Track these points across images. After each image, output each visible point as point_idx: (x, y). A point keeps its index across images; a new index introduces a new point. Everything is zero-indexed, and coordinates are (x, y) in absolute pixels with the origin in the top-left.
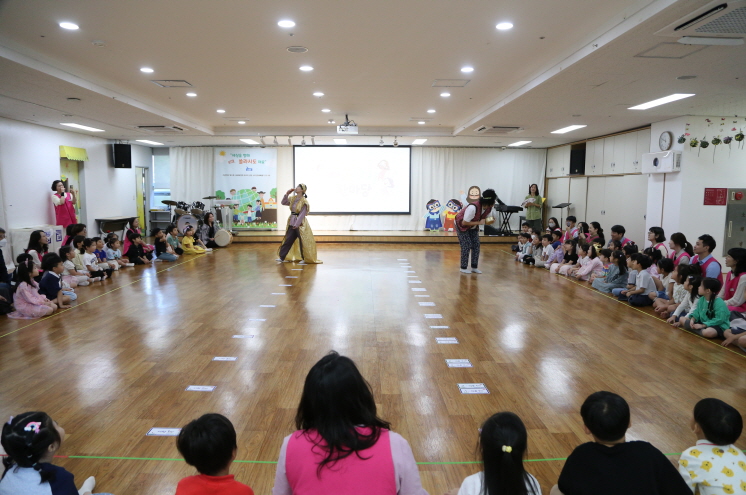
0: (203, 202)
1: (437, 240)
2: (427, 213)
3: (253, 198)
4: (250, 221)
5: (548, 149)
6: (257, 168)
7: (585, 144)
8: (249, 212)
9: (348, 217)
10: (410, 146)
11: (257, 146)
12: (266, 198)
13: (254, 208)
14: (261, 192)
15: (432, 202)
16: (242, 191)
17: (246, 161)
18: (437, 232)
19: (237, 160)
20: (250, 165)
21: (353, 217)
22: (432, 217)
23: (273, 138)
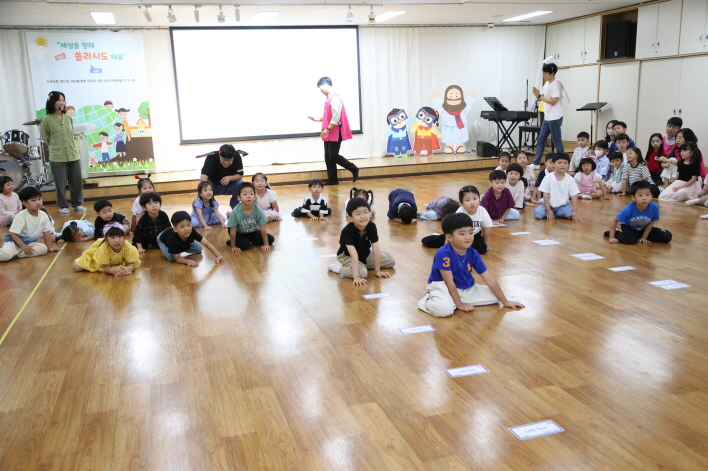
0: (25, 130)
1: (423, 169)
2: (387, 131)
3: (108, 120)
4: (106, 160)
5: (547, 25)
6: (109, 68)
7: (636, 11)
8: (104, 144)
9: (270, 143)
10: (356, 27)
11: (104, 28)
12: (132, 119)
13: (112, 137)
14: (123, 110)
15: (395, 112)
16: (87, 109)
17: (88, 56)
18: (404, 159)
19: (70, 53)
20: (97, 63)
21: (276, 141)
22: (396, 135)
23: (167, 7)
